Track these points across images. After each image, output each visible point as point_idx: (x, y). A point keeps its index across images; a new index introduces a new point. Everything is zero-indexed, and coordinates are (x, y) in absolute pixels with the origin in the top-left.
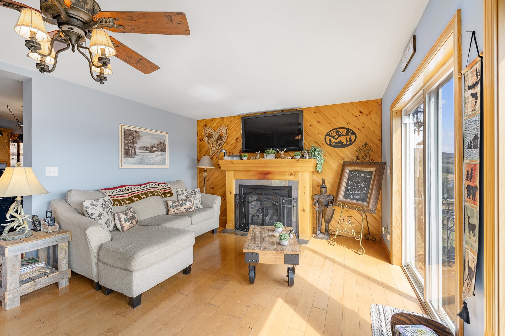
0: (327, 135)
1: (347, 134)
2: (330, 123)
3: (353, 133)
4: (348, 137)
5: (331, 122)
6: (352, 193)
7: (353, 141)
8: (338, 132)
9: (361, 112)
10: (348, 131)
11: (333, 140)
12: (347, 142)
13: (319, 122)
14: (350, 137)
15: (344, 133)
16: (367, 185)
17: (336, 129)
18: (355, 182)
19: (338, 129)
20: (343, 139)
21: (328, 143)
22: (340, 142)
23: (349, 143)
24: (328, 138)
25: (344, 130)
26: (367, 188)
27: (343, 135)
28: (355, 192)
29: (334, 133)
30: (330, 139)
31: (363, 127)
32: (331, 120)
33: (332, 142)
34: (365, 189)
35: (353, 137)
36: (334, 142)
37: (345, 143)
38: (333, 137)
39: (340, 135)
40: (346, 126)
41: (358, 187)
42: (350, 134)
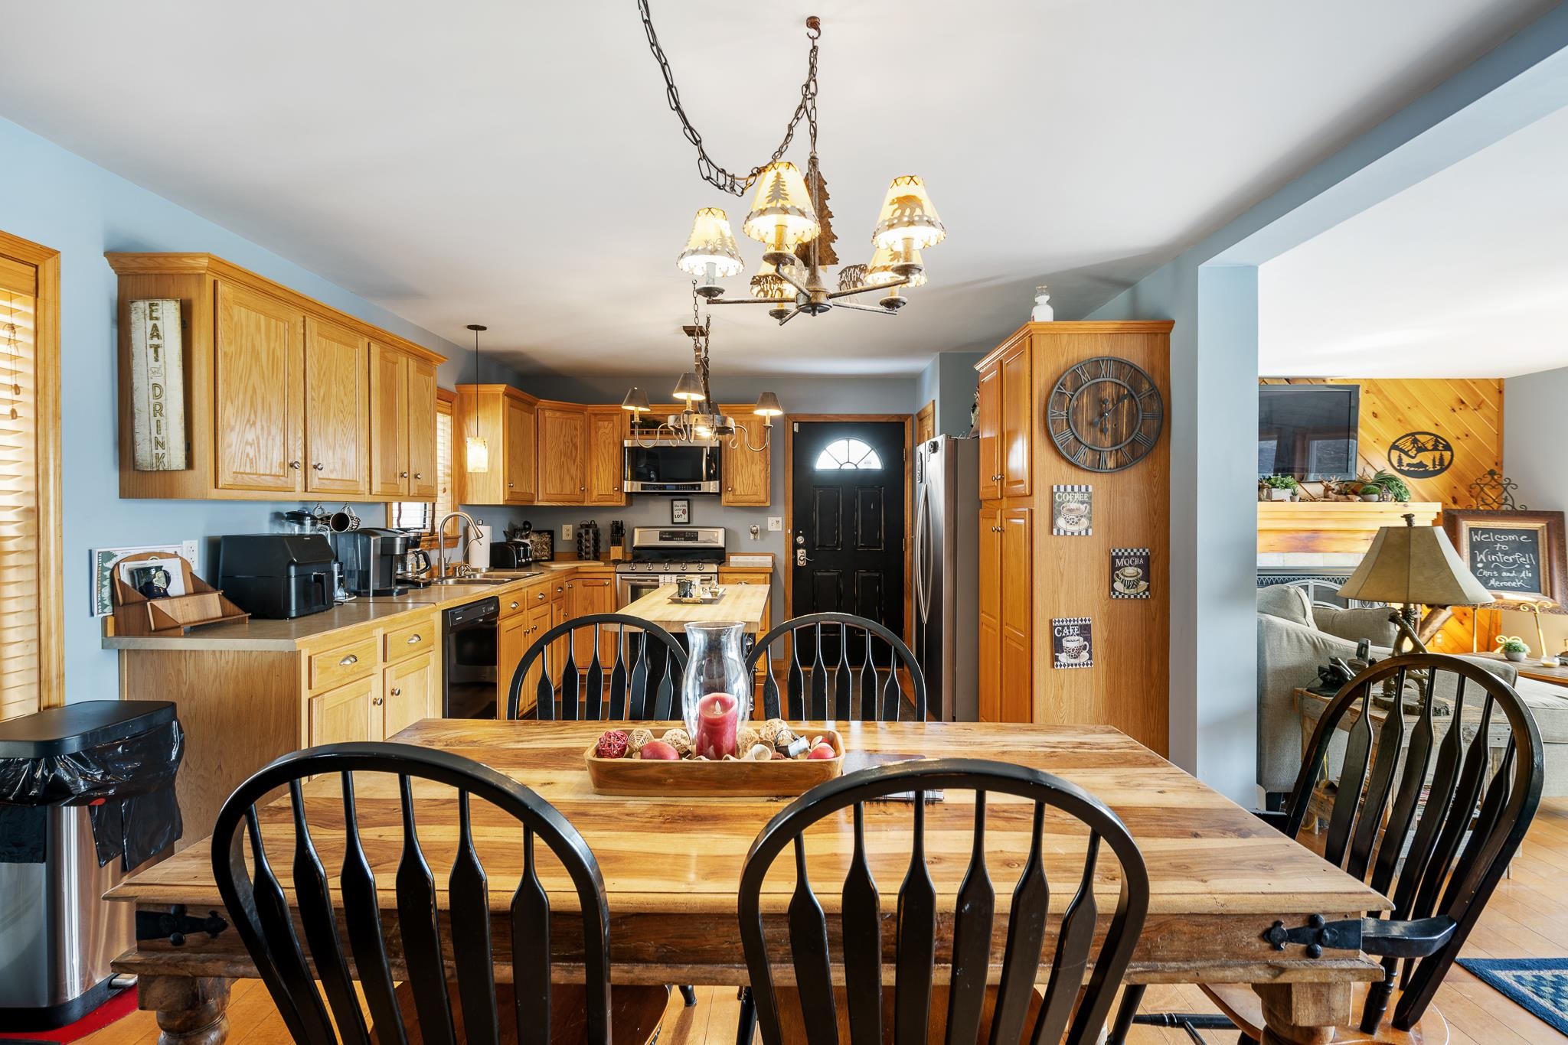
0: (1394, 447)
1: (1435, 448)
2: (1399, 420)
3: (1448, 447)
4: (1437, 454)
5: (1401, 418)
6: (1494, 577)
7: (1446, 463)
8: (1415, 441)
9: (1463, 402)
10: (1437, 441)
11: (1406, 460)
12: (1434, 467)
13: (1375, 415)
14: (1441, 455)
15: (1430, 447)
16: (1530, 558)
17: (1413, 434)
18: (1494, 553)
19: (1417, 436)
20: (1427, 458)
21: (1396, 465)
22: (1421, 464)
23: (1438, 467)
24: (1395, 454)
25: (1429, 437)
26: (1531, 564)
27: (1426, 450)
28: (1500, 574)
29: (1407, 445)
30: (1400, 456)
31: (1467, 435)
32: (1402, 414)
33: (1405, 464)
34: (1528, 566)
35: (1447, 455)
36: (1408, 465)
37: (1430, 468)
38: (1406, 453)
39: (1421, 449)
40: (1433, 430)
41: (1504, 563)
42: (1440, 447)
